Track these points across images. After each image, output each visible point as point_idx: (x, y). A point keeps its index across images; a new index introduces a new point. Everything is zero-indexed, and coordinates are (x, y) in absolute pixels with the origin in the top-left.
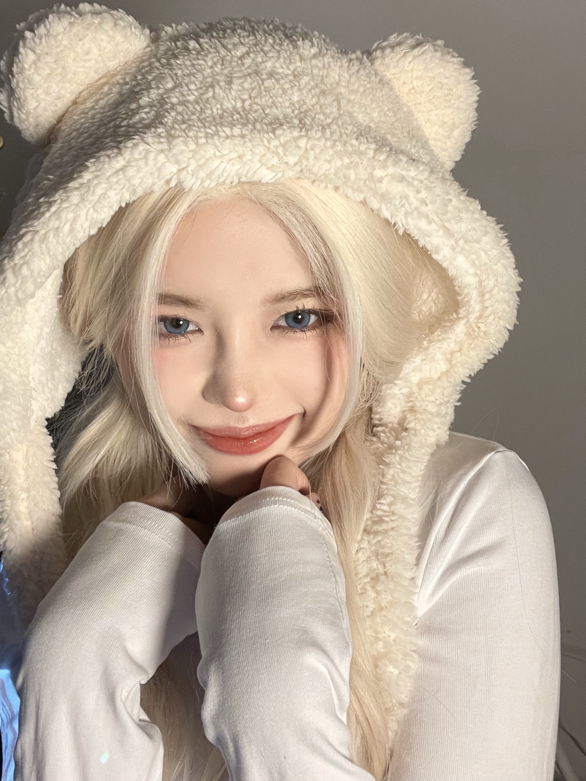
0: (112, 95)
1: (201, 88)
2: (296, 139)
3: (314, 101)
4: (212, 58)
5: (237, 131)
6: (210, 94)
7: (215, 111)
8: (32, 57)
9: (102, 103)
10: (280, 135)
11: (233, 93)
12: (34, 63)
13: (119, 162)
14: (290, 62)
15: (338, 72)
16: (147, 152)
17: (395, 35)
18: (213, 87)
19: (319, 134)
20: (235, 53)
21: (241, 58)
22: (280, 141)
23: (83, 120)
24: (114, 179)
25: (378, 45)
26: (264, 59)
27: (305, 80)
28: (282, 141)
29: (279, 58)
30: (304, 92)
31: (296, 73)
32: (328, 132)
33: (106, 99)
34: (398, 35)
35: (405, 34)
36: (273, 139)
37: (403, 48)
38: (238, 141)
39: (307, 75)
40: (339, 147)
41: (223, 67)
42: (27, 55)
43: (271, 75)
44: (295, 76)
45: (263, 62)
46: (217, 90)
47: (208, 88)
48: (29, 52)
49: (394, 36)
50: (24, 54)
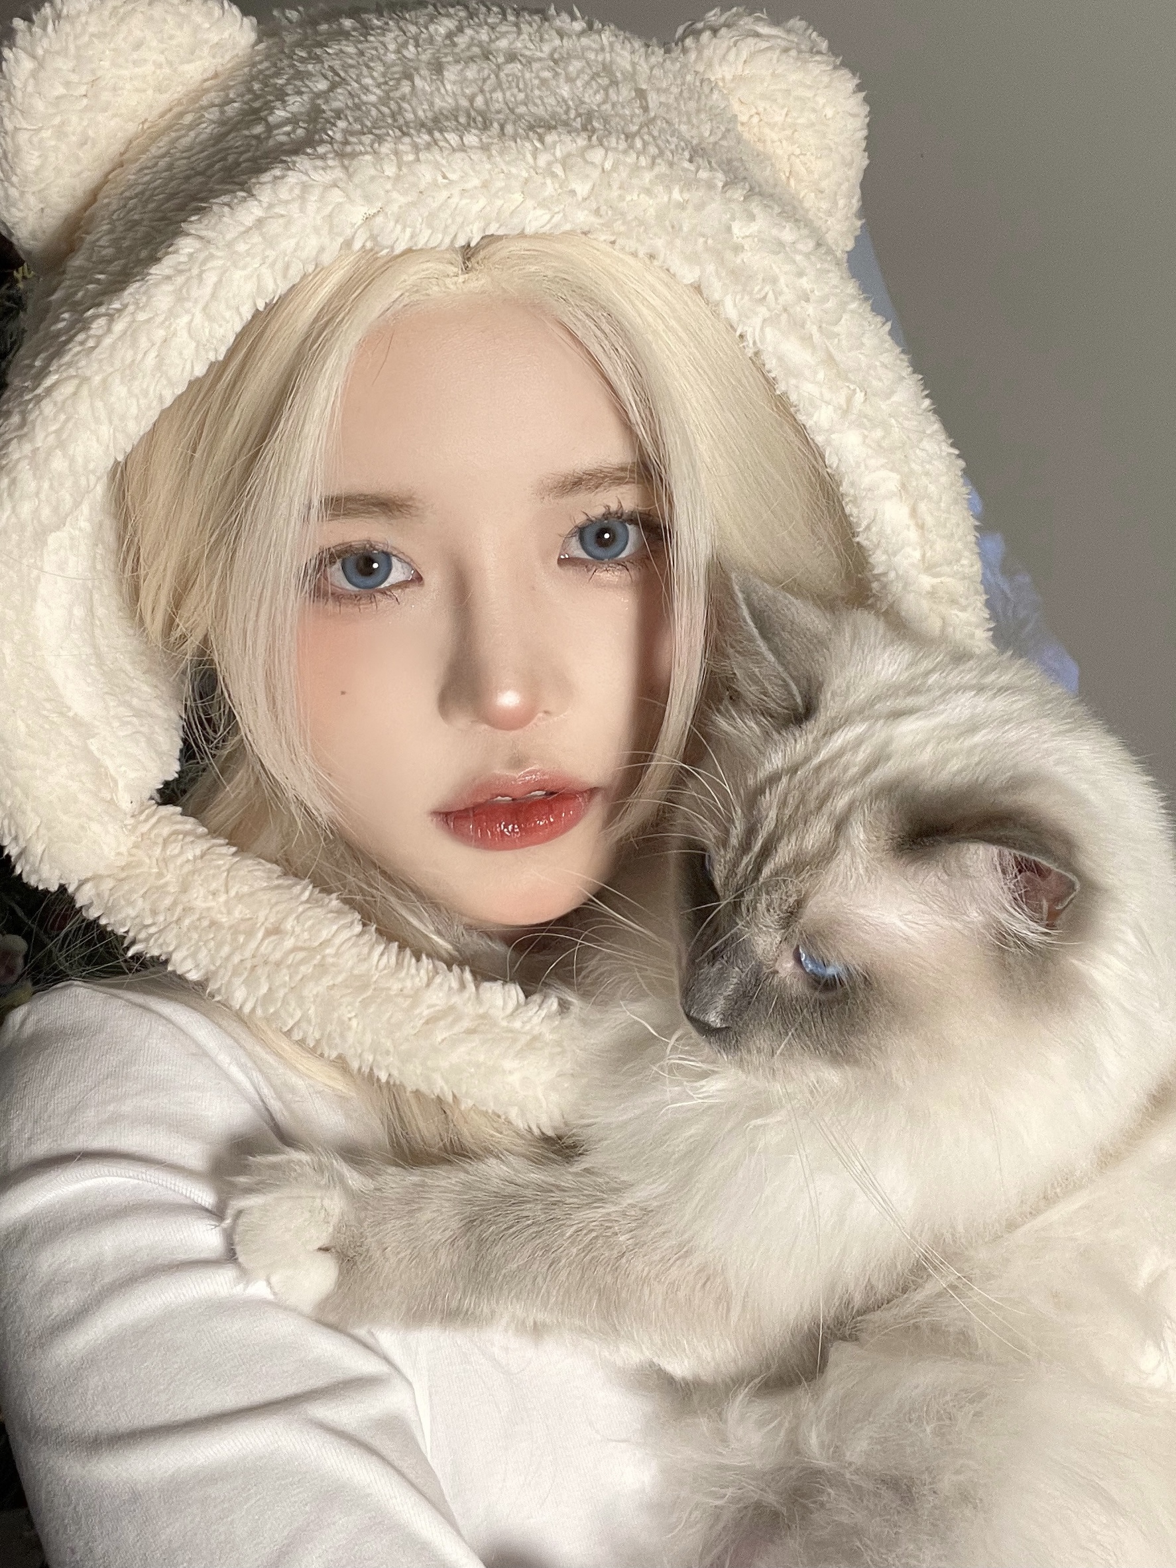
0: (204, 125)
1: (386, 83)
2: (583, 152)
3: (599, 98)
4: (395, 39)
5: (471, 139)
6: (406, 88)
7: (420, 113)
8: (27, 65)
9: (186, 141)
10: (555, 143)
11: (449, 87)
12: (34, 74)
13: (251, 211)
14: (541, 40)
15: (629, 59)
16: (305, 188)
17: (717, 10)
18: (410, 77)
19: (623, 145)
20: (436, 30)
21: (450, 35)
22: (554, 154)
23: (148, 178)
24: (241, 247)
25: (685, 31)
26: (493, 37)
27: (575, 66)
28: (558, 154)
29: (519, 32)
30: (579, 83)
31: (556, 56)
32: (638, 144)
33: (192, 134)
34: (723, 11)
35: (735, 9)
36: (541, 151)
37: (734, 33)
38: (476, 156)
39: (577, 58)
40: (662, 168)
41: (420, 49)
42: (17, 61)
43: (512, 57)
44: (556, 62)
45: (491, 41)
46: (418, 82)
47: (398, 80)
48: (22, 55)
49: (713, 12)
50: (12, 61)
